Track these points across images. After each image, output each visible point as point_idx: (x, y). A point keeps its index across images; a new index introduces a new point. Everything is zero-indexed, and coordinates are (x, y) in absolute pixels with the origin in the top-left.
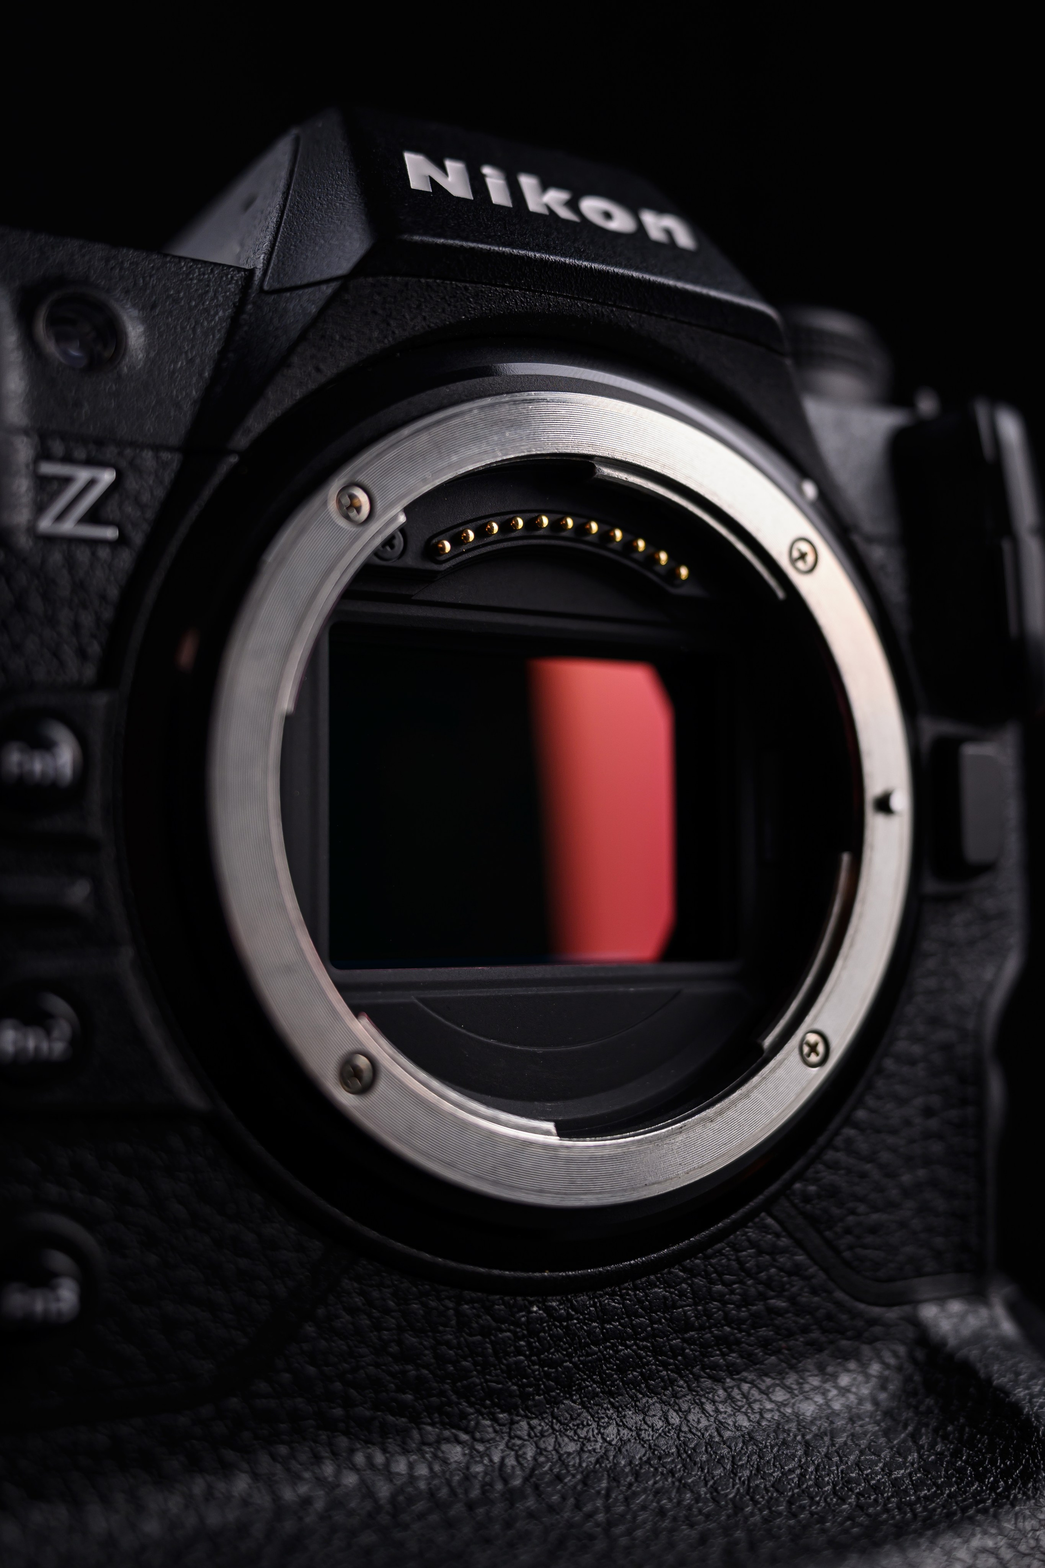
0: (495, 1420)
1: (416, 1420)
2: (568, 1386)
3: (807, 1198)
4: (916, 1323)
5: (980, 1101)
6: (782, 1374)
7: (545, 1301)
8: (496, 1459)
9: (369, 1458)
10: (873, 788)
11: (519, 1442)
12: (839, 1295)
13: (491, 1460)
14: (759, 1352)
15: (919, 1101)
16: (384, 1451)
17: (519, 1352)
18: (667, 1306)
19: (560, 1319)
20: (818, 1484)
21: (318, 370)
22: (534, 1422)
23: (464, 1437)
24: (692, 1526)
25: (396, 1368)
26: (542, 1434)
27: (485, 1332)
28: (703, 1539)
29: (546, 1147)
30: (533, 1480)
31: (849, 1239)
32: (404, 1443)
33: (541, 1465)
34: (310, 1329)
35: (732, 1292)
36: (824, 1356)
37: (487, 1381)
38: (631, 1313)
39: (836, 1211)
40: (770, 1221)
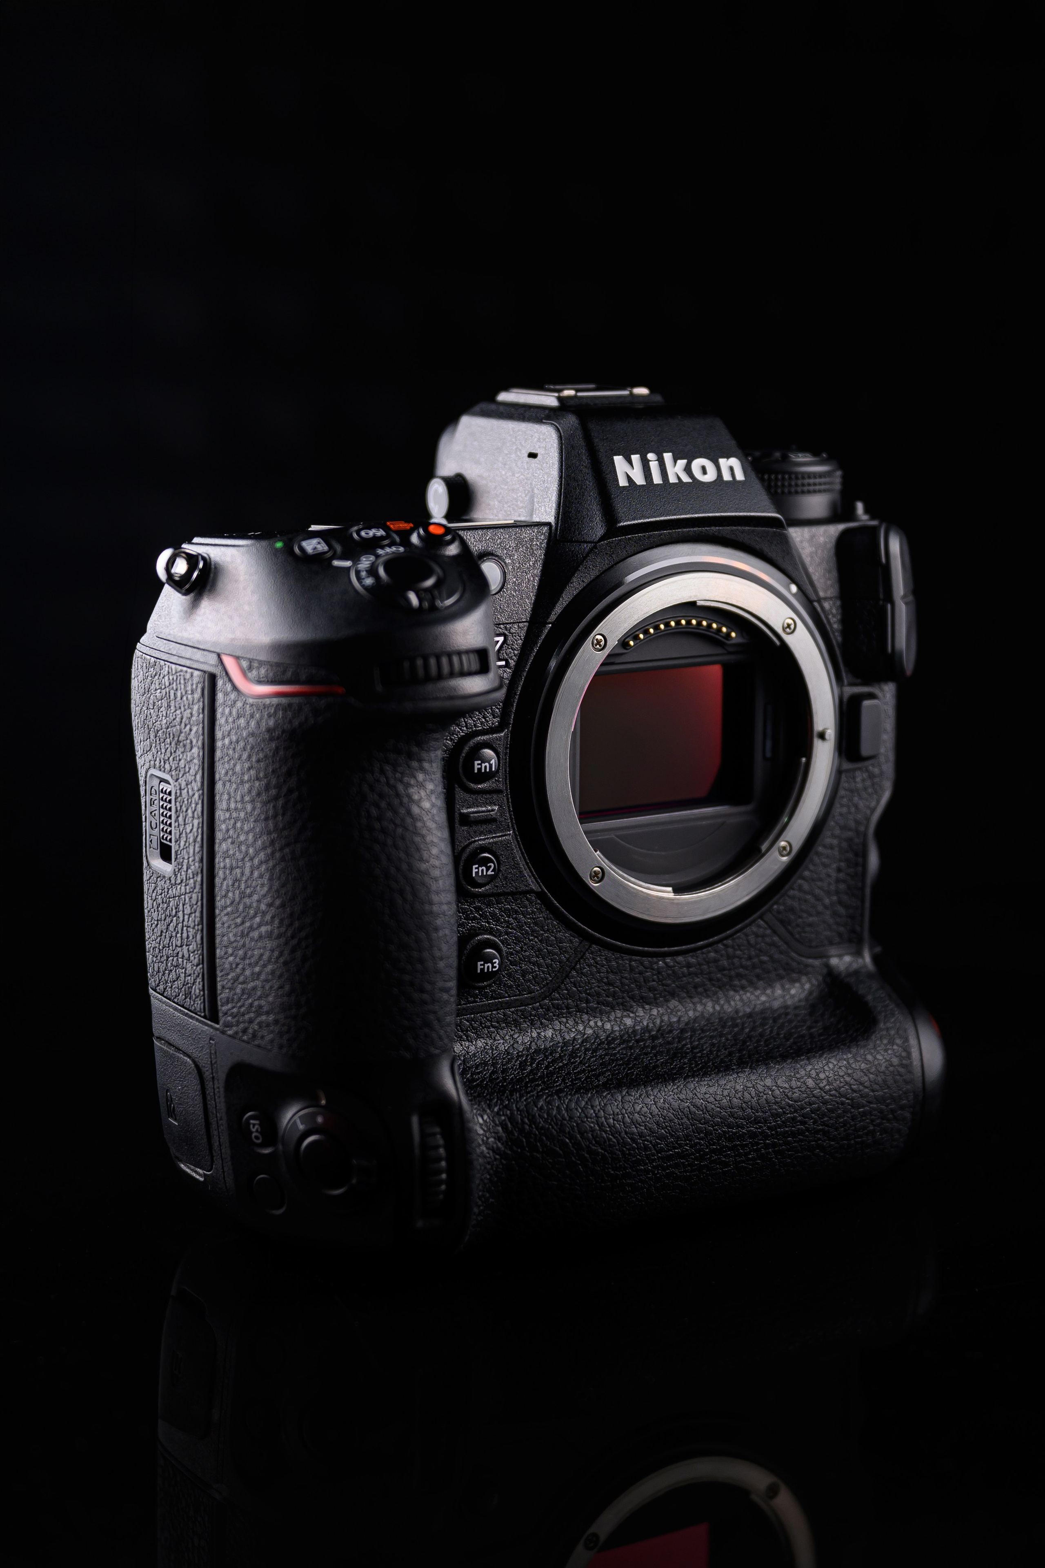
0: (643, 1008)
1: (613, 1008)
2: (673, 995)
3: (779, 912)
4: (827, 966)
5: (865, 865)
6: (765, 989)
7: (664, 960)
8: (645, 1024)
9: (596, 1023)
10: (818, 726)
11: (654, 1017)
12: (793, 954)
13: (643, 1024)
14: (755, 979)
15: (834, 866)
16: (602, 1020)
17: (654, 981)
18: (716, 961)
19: (670, 967)
20: (778, 1034)
21: (583, 581)
22: (659, 1009)
23: (632, 1015)
24: (725, 1049)
25: (606, 987)
26: (663, 1014)
27: (641, 973)
28: (730, 1054)
29: (668, 899)
30: (660, 1032)
31: (799, 929)
32: (609, 1017)
33: (663, 1026)
34: (574, 973)
35: (744, 954)
36: (785, 981)
37: (641, 992)
38: (700, 964)
39: (792, 917)
40: (762, 923)
